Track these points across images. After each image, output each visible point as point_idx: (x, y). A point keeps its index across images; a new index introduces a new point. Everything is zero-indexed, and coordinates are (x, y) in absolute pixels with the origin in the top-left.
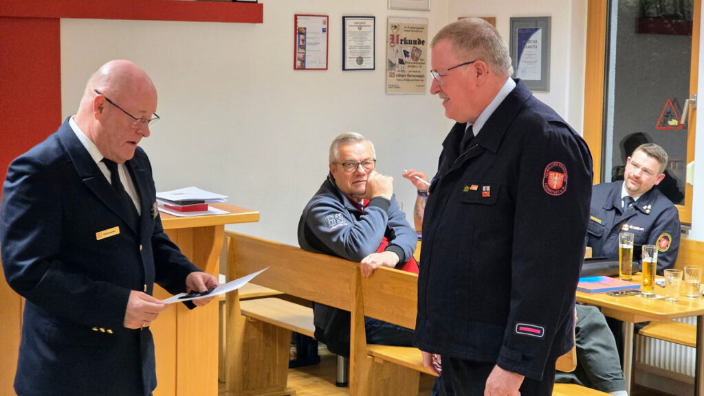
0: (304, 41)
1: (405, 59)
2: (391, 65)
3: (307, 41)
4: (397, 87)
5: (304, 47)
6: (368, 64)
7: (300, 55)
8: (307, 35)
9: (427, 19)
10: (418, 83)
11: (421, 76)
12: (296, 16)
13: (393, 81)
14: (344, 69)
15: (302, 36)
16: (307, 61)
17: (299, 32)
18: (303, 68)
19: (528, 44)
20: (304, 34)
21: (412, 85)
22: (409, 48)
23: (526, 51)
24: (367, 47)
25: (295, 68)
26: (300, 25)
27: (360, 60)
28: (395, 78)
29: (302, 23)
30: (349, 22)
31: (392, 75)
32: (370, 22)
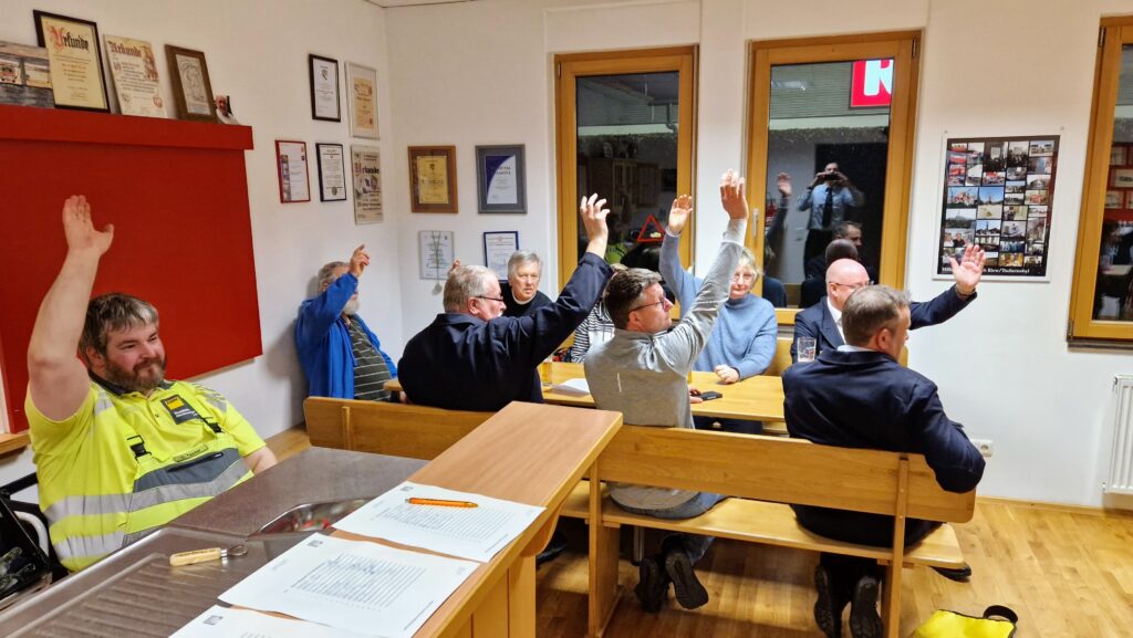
0: (287, 170)
1: (368, 188)
2: (358, 195)
3: (291, 170)
4: (363, 216)
5: (288, 179)
6: (341, 195)
7: (285, 187)
8: (290, 164)
9: (378, 148)
10: (376, 211)
11: (379, 205)
12: (277, 143)
13: (359, 209)
14: (322, 200)
15: (285, 165)
16: (292, 192)
17: (281, 160)
18: (290, 201)
19: (498, 171)
20: (286, 162)
21: (372, 213)
22: (368, 176)
23: (496, 178)
24: (338, 177)
25: (282, 201)
26: (282, 153)
27: (335, 191)
28: (362, 207)
29: (284, 149)
30: (323, 150)
31: (359, 204)
32: (338, 150)
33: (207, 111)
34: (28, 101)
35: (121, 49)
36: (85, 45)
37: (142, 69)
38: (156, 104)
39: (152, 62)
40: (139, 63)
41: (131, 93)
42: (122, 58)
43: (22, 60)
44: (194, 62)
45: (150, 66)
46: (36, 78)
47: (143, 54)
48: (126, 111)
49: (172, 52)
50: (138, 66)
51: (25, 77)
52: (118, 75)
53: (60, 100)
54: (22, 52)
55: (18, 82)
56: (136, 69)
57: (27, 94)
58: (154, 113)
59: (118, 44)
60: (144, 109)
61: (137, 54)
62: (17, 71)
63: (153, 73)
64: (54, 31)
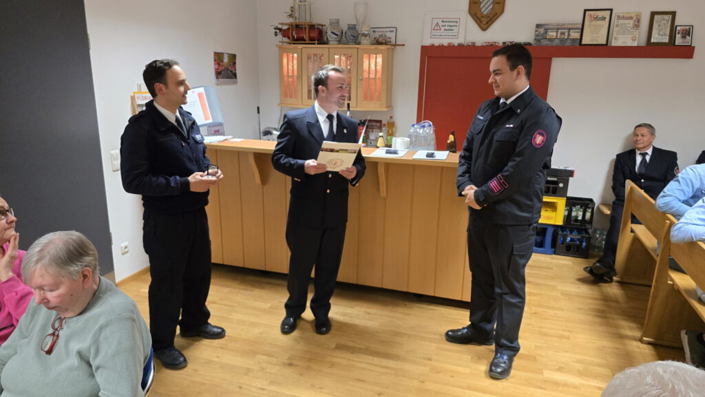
33: (666, 40)
34: (568, 44)
35: (623, 18)
36: (604, 18)
37: (631, 25)
38: (632, 40)
39: (639, 21)
40: (631, 22)
41: (620, 36)
42: (621, 21)
43: (569, 29)
44: (669, 17)
45: (637, 23)
46: (575, 35)
47: (635, 18)
48: (614, 43)
49: (653, 14)
50: (629, 24)
51: (569, 35)
52: (616, 29)
53: (583, 42)
54: (570, 26)
55: (566, 37)
56: (628, 25)
57: (568, 41)
58: (630, 43)
59: (622, 16)
60: (626, 43)
61: (631, 18)
62: (566, 34)
63: (637, 25)
64: (591, 15)
